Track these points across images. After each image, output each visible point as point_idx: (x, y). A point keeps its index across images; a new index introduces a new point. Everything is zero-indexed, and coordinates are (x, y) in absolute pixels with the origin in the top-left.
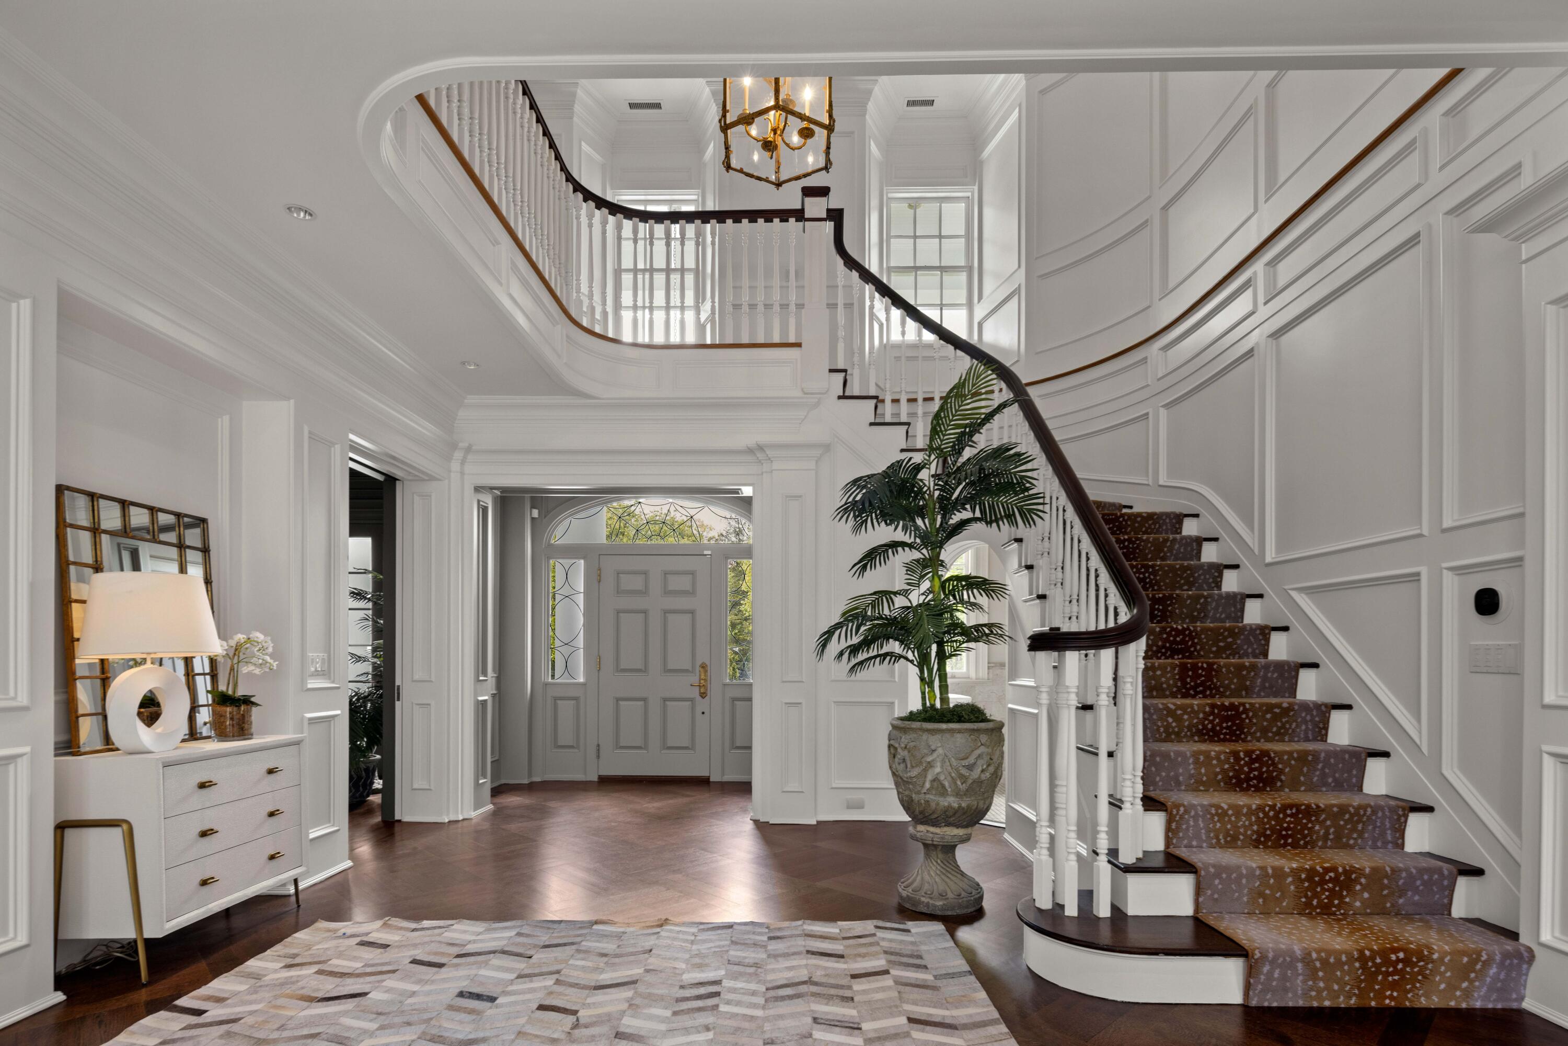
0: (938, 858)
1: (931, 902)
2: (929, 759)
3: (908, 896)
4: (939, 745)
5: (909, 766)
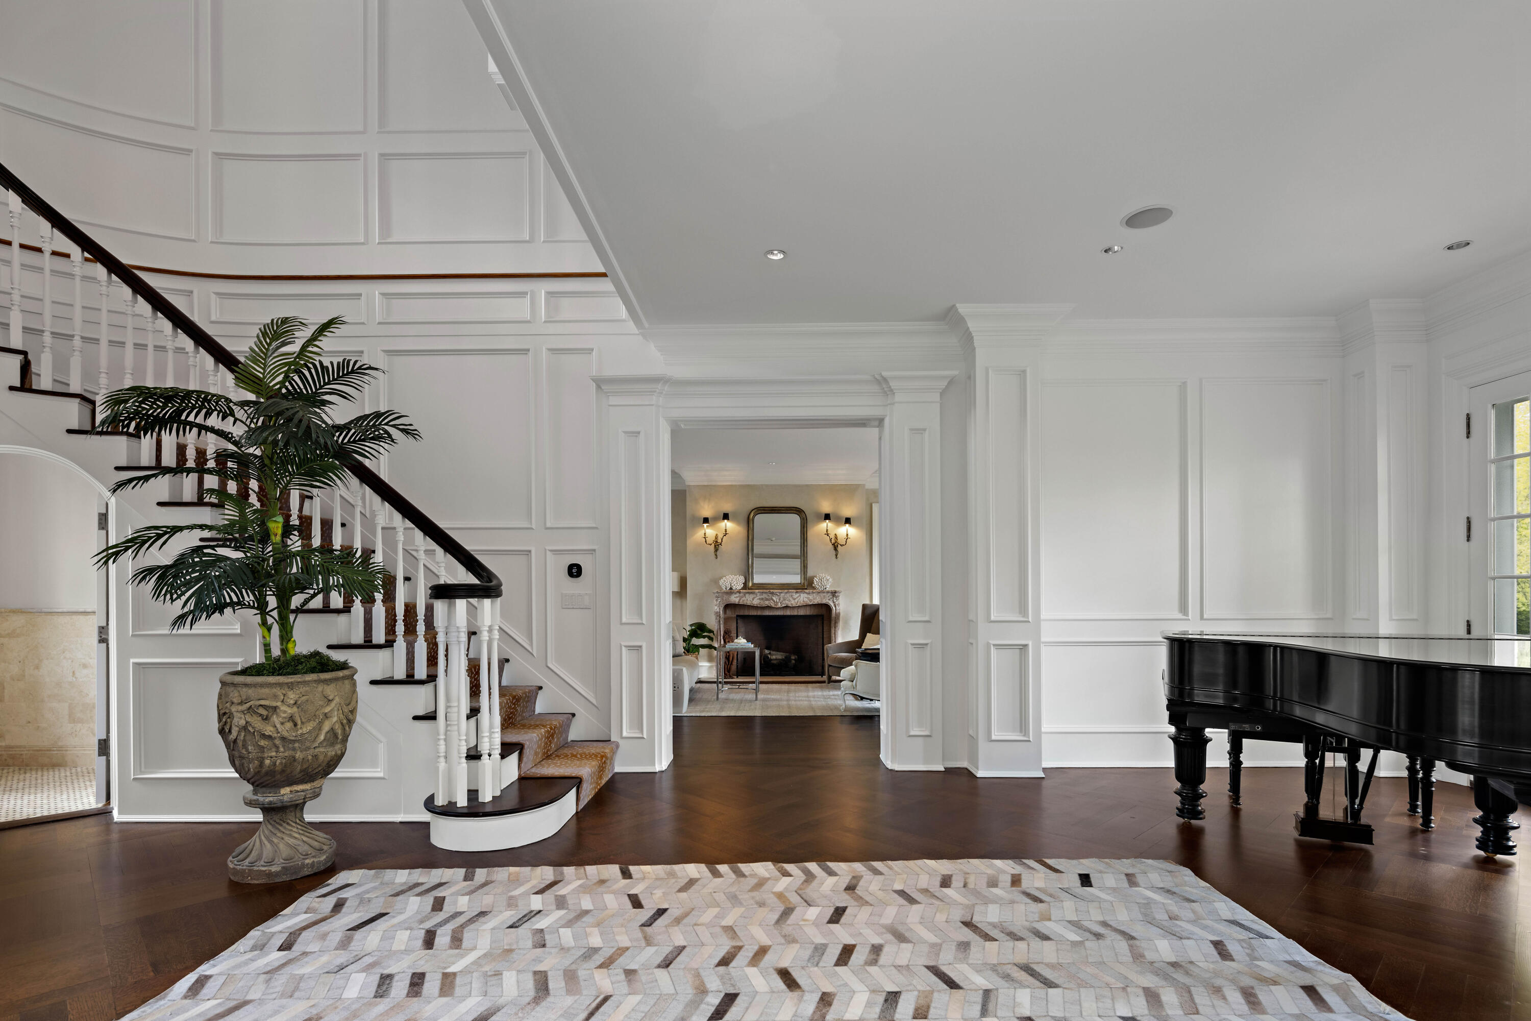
0: (296, 817)
1: (316, 860)
2: (327, 710)
3: (283, 868)
4: (336, 694)
5: (299, 722)
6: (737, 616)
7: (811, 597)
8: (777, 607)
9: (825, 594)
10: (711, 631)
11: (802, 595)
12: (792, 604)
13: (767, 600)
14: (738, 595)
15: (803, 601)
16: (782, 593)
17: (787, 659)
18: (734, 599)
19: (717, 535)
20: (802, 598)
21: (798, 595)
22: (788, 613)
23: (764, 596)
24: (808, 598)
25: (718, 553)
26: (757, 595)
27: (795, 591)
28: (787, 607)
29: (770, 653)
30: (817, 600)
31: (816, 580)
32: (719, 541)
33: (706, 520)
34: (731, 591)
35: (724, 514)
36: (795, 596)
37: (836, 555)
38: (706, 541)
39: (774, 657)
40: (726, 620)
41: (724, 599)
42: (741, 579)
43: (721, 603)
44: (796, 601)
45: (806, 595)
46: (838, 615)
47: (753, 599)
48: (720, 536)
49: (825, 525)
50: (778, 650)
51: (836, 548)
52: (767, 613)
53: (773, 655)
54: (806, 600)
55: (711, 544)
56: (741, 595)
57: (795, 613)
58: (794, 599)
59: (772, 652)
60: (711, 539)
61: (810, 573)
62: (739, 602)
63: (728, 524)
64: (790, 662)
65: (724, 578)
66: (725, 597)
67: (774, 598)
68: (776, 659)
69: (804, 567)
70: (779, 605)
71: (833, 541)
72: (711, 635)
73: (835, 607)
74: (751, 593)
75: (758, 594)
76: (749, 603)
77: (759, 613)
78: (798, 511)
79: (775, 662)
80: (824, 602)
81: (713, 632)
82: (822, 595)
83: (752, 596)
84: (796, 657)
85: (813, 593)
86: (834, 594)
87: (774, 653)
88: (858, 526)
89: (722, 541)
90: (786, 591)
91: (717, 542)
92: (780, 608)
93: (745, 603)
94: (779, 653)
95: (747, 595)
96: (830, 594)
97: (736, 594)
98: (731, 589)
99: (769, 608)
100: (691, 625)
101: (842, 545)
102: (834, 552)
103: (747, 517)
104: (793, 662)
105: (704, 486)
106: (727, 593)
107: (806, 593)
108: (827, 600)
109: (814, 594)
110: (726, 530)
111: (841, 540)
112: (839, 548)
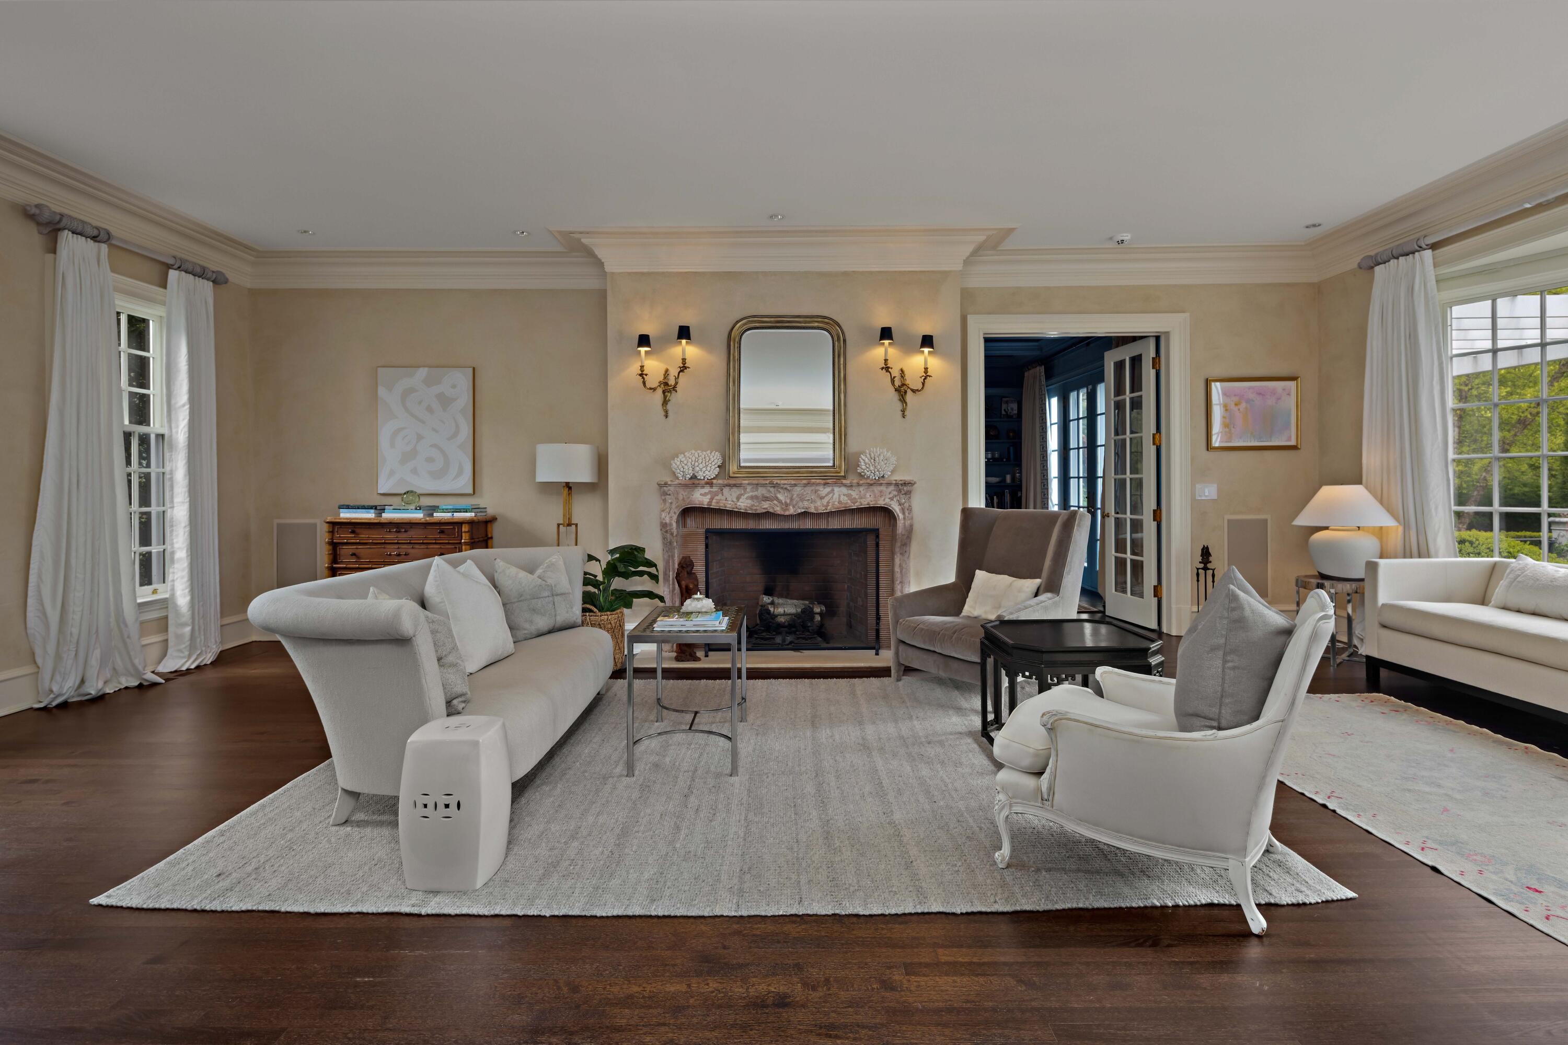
6: (708, 531)
7: (854, 494)
8: (787, 513)
9: (883, 488)
10: (651, 564)
11: (836, 489)
12: (816, 508)
13: (766, 499)
14: (707, 489)
15: (840, 502)
16: (795, 485)
17: (807, 613)
18: (701, 497)
19: (667, 371)
20: (836, 496)
21: (828, 489)
22: (808, 525)
23: (761, 491)
24: (848, 496)
25: (669, 407)
26: (745, 489)
27: (822, 482)
28: (805, 514)
29: (772, 603)
30: (868, 498)
31: (864, 460)
32: (672, 382)
33: (644, 340)
34: (693, 482)
35: (681, 327)
36: (824, 491)
37: (903, 411)
38: (644, 383)
39: (780, 610)
40: (686, 539)
41: (681, 497)
42: (716, 458)
43: (674, 506)
44: (825, 501)
45: (844, 490)
46: (910, 531)
47: (738, 498)
48: (674, 372)
49: (880, 352)
50: (787, 594)
51: (903, 400)
52: (768, 525)
53: (779, 605)
54: (844, 499)
55: (654, 389)
56: (715, 489)
57: (822, 525)
58: (822, 498)
59: (777, 600)
60: (654, 379)
61: (853, 445)
62: (710, 502)
63: (689, 350)
64: (812, 618)
65: (681, 456)
66: (682, 494)
67: (780, 496)
68: (785, 614)
69: (840, 434)
70: (791, 511)
71: (897, 383)
72: (653, 570)
73: (904, 513)
74: (735, 485)
75: (749, 488)
76: (729, 507)
77: (751, 525)
78: (828, 324)
79: (782, 619)
80: (881, 503)
81: (655, 566)
82: (877, 489)
83: (736, 492)
84: (824, 608)
85: (859, 485)
86: (904, 488)
87: (780, 601)
88: (944, 355)
89: (676, 383)
90: (804, 482)
91: (666, 384)
92: (791, 516)
93: (721, 506)
94: (790, 601)
95: (726, 490)
96: (892, 488)
97: (703, 487)
98: (694, 477)
99: (768, 515)
100: (612, 552)
101: (914, 391)
102: (899, 406)
103: (726, 335)
104: (818, 618)
105: (643, 274)
106: (685, 486)
107: (845, 486)
108: (887, 500)
109: (861, 489)
110: (684, 360)
111: (913, 381)
112: (909, 396)
